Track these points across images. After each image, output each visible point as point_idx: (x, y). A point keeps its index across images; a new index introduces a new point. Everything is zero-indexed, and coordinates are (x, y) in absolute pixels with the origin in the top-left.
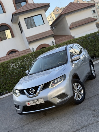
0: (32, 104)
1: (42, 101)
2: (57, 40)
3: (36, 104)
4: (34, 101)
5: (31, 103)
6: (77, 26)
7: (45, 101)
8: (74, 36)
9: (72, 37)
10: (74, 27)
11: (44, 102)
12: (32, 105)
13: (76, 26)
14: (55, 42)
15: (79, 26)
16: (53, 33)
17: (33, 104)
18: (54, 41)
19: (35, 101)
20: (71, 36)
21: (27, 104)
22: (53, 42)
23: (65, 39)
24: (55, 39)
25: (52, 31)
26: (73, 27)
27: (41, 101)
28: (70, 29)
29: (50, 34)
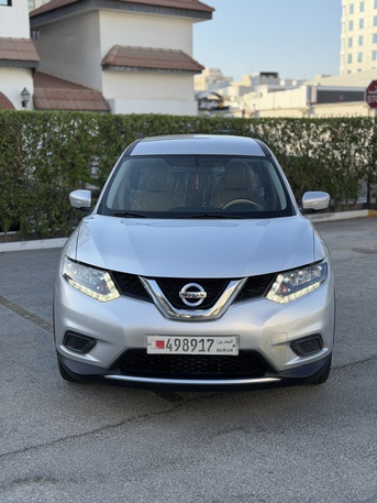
0: (174, 348)
1: (229, 346)
2: (41, 90)
3: (196, 352)
4: (190, 339)
5: (172, 342)
6: (132, 67)
7: (240, 351)
8: (113, 100)
9: (103, 100)
10: (120, 66)
11: (235, 353)
12: (173, 352)
13: (130, 63)
14: (34, 97)
15: (139, 68)
16: (35, 57)
17: (180, 352)
18: (31, 90)
19: (198, 339)
20: (101, 93)
21: (154, 344)
22: (24, 93)
23: (75, 99)
24: (35, 85)
25: (32, 47)
26: (118, 62)
27: (221, 347)
28: (106, 66)
29: (22, 57)
